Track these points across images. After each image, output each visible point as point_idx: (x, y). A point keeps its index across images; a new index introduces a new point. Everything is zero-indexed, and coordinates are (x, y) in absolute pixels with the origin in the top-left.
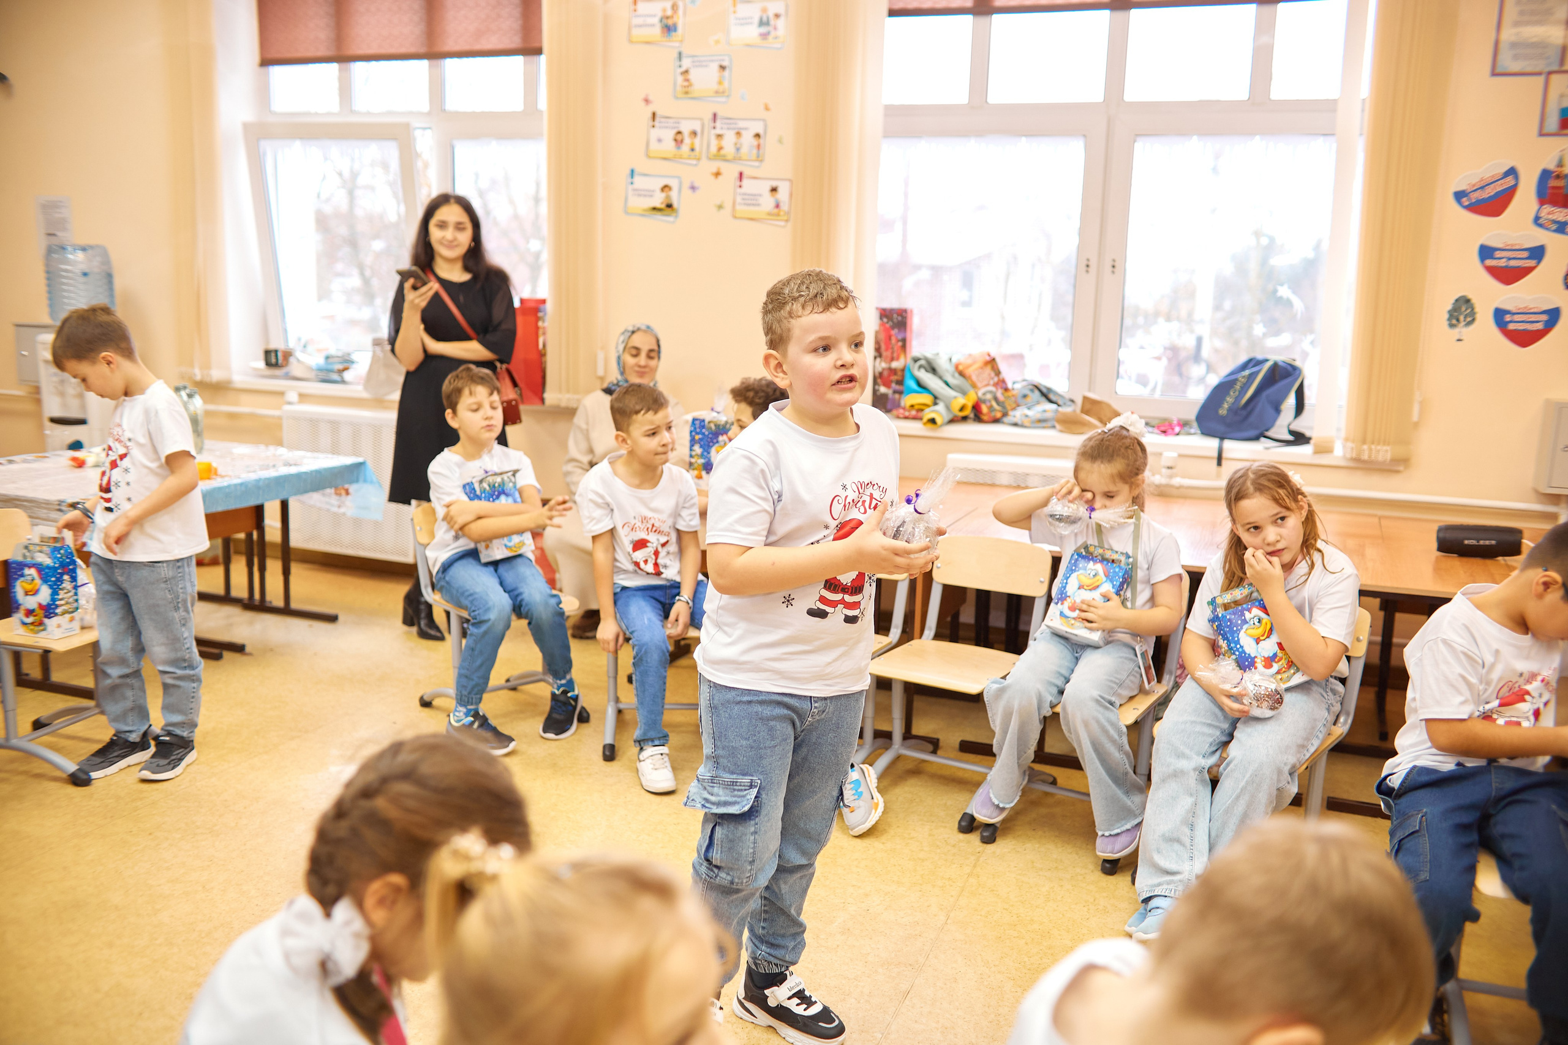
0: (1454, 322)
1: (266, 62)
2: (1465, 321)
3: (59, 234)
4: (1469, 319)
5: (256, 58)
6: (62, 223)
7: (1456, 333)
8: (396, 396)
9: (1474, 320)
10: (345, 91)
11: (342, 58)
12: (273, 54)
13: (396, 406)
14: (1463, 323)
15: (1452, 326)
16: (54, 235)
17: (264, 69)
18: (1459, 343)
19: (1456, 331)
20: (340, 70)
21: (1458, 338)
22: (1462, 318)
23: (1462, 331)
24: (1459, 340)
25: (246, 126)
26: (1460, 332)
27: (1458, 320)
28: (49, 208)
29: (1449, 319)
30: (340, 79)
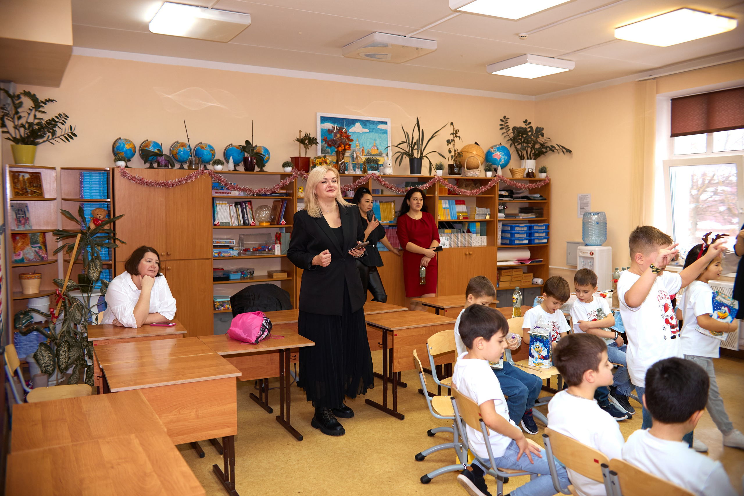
1: (673, 135)
3: (585, 208)
5: (670, 134)
6: (587, 204)
8: (734, 275)
10: (709, 144)
11: (709, 130)
12: (677, 132)
13: (734, 280)
16: (584, 208)
17: (672, 138)
20: (707, 135)
25: (664, 162)
28: (583, 198)
30: (707, 140)
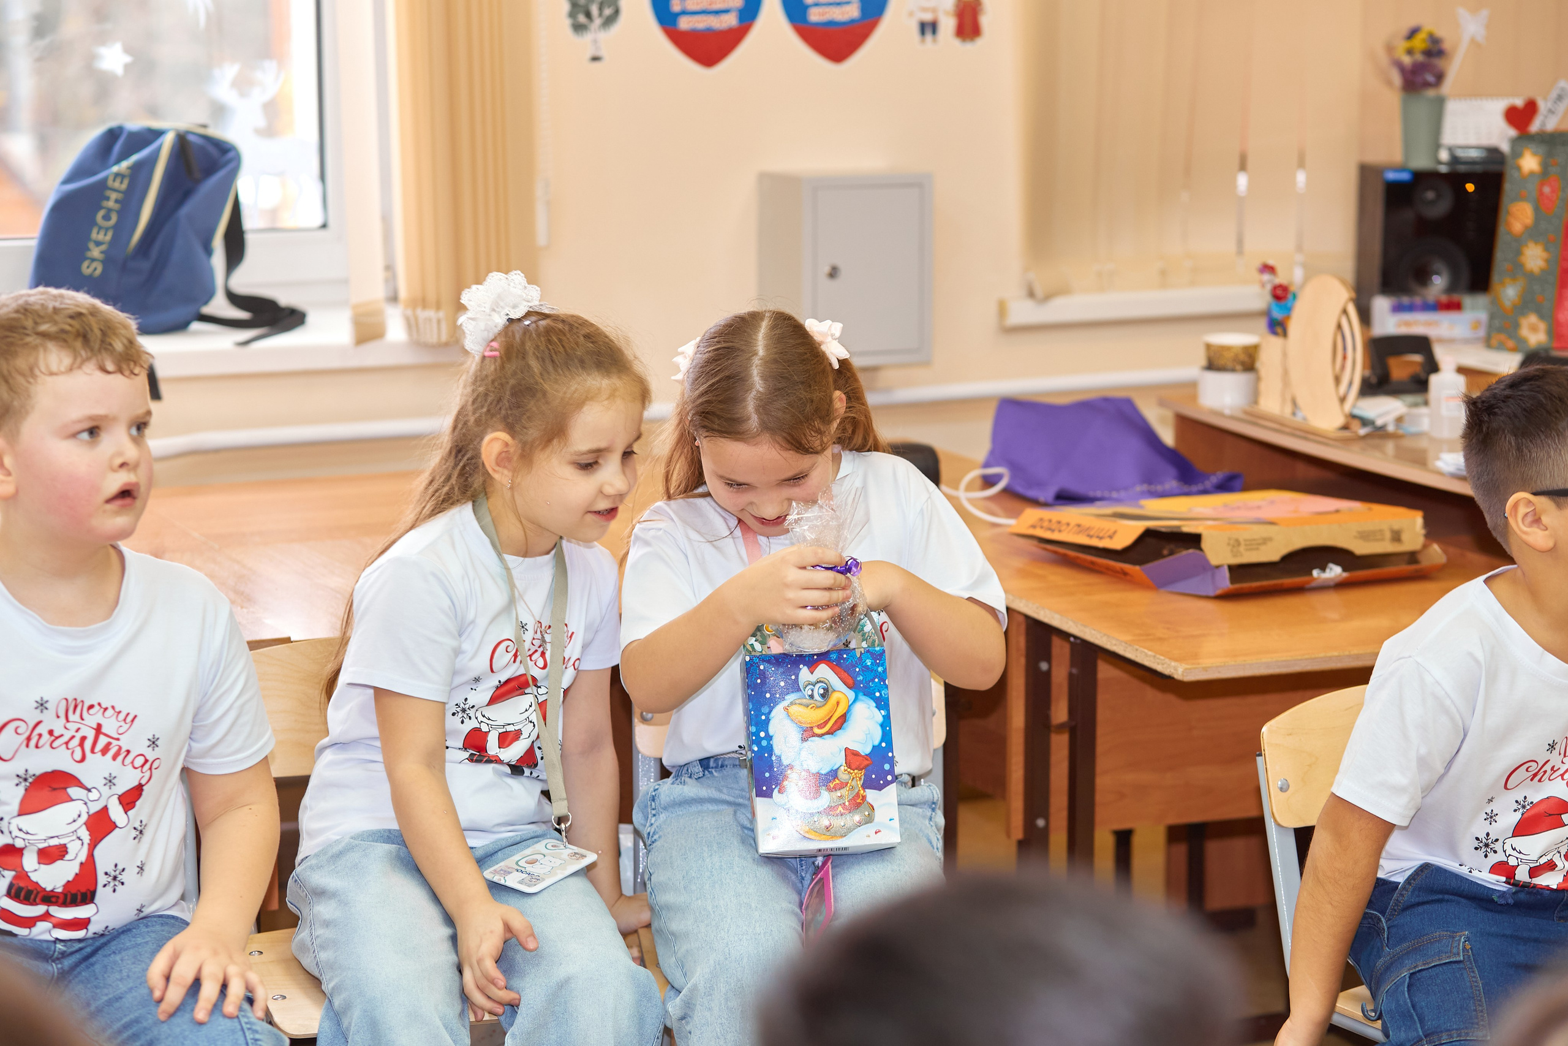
0: (582, 18)
2: (600, 15)
4: (608, 12)
7: (586, 43)
9: (617, 12)
14: (598, 21)
15: (578, 28)
18: (596, 64)
19: (588, 38)
21: (590, 53)
22: (594, 10)
23: (598, 38)
24: (595, 59)
26: (595, 41)
27: (588, 15)
29: (572, 15)
